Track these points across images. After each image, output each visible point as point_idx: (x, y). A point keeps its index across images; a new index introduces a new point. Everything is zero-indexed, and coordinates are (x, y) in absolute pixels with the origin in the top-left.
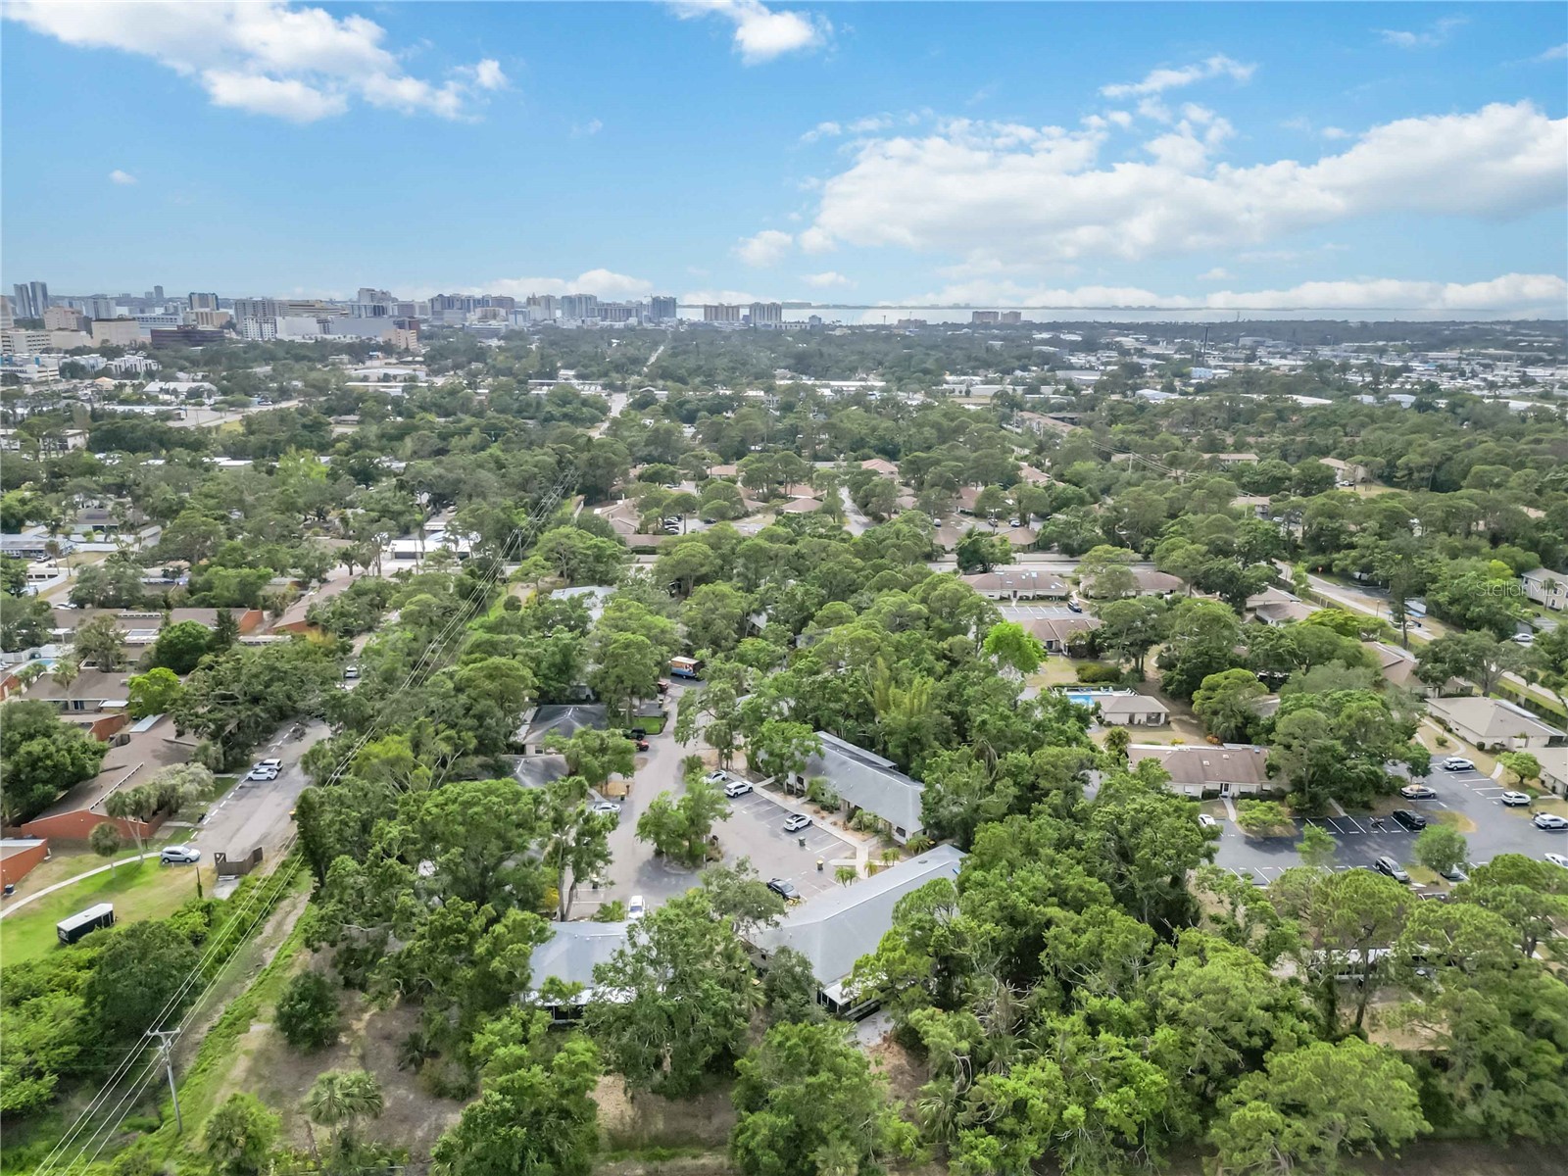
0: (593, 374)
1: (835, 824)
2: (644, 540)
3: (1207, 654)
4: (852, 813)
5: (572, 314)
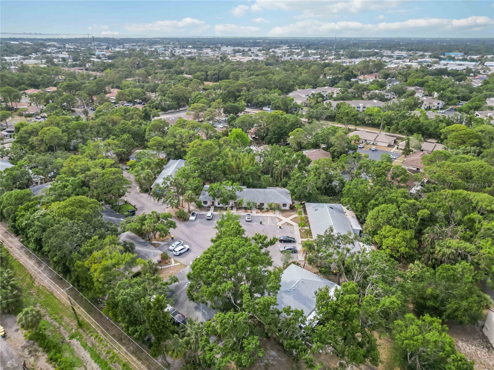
1: (258, 213)
4: (261, 207)
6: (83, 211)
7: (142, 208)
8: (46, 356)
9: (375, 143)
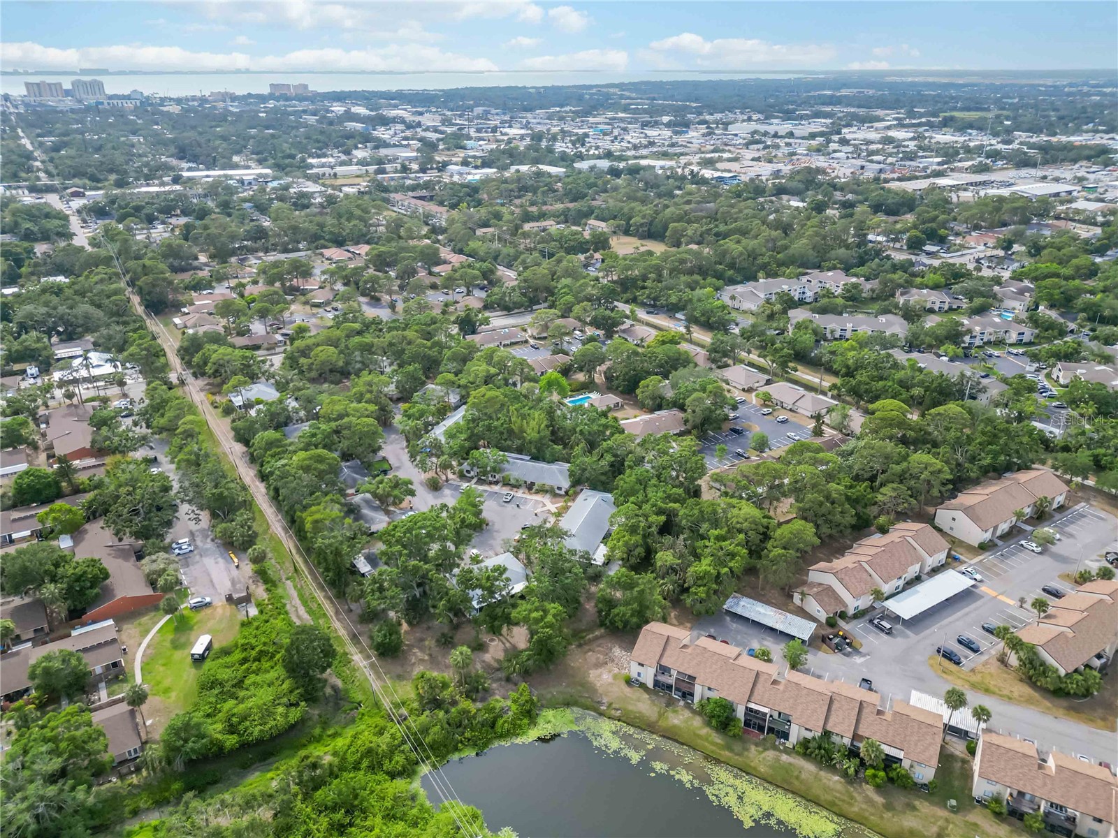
1: (525, 493)
3: (634, 370)
4: (530, 487)
6: (319, 466)
7: (398, 468)
8: (264, 587)
9: (794, 408)
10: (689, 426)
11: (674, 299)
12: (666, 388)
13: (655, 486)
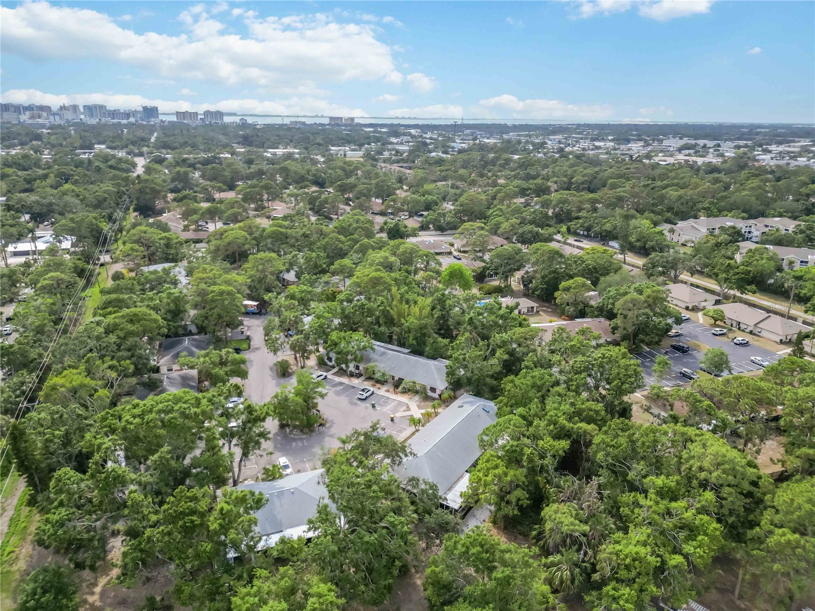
0: (118, 146)
1: (388, 391)
2: (190, 235)
3: (555, 272)
4: (397, 384)
5: (92, 116)
9: (756, 331)
10: (617, 336)
11: (608, 227)
12: (593, 297)
13: (559, 395)
